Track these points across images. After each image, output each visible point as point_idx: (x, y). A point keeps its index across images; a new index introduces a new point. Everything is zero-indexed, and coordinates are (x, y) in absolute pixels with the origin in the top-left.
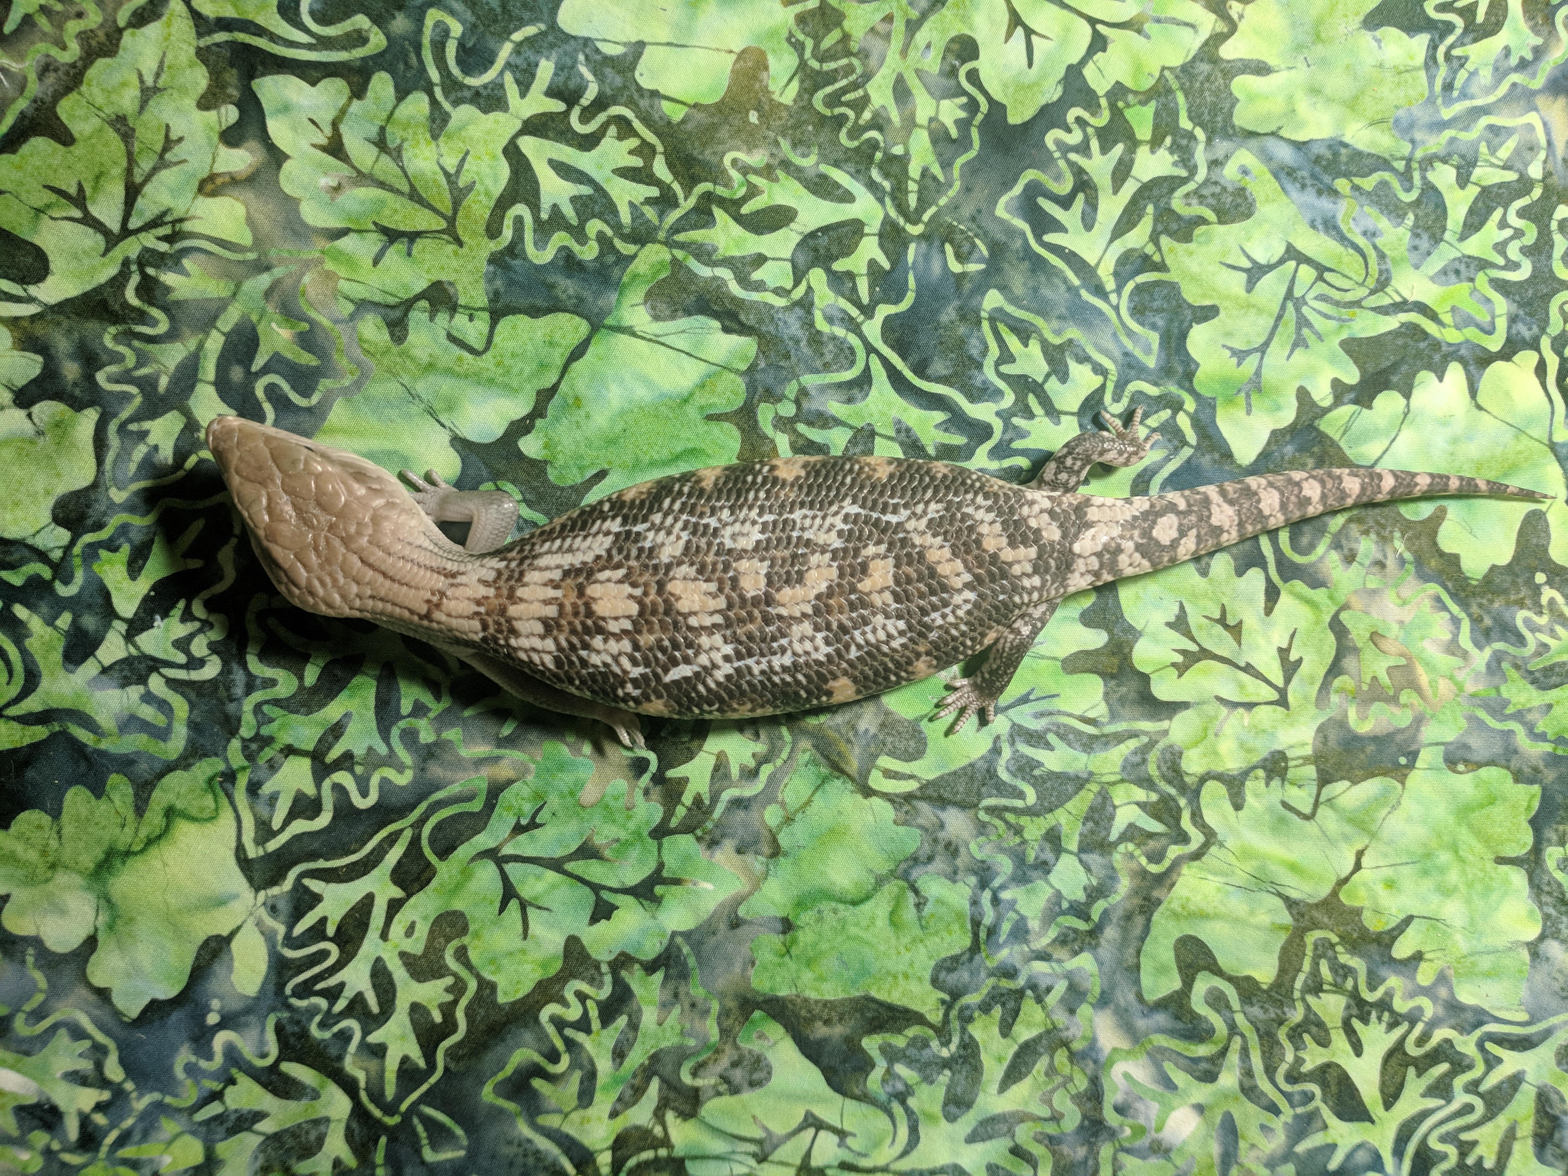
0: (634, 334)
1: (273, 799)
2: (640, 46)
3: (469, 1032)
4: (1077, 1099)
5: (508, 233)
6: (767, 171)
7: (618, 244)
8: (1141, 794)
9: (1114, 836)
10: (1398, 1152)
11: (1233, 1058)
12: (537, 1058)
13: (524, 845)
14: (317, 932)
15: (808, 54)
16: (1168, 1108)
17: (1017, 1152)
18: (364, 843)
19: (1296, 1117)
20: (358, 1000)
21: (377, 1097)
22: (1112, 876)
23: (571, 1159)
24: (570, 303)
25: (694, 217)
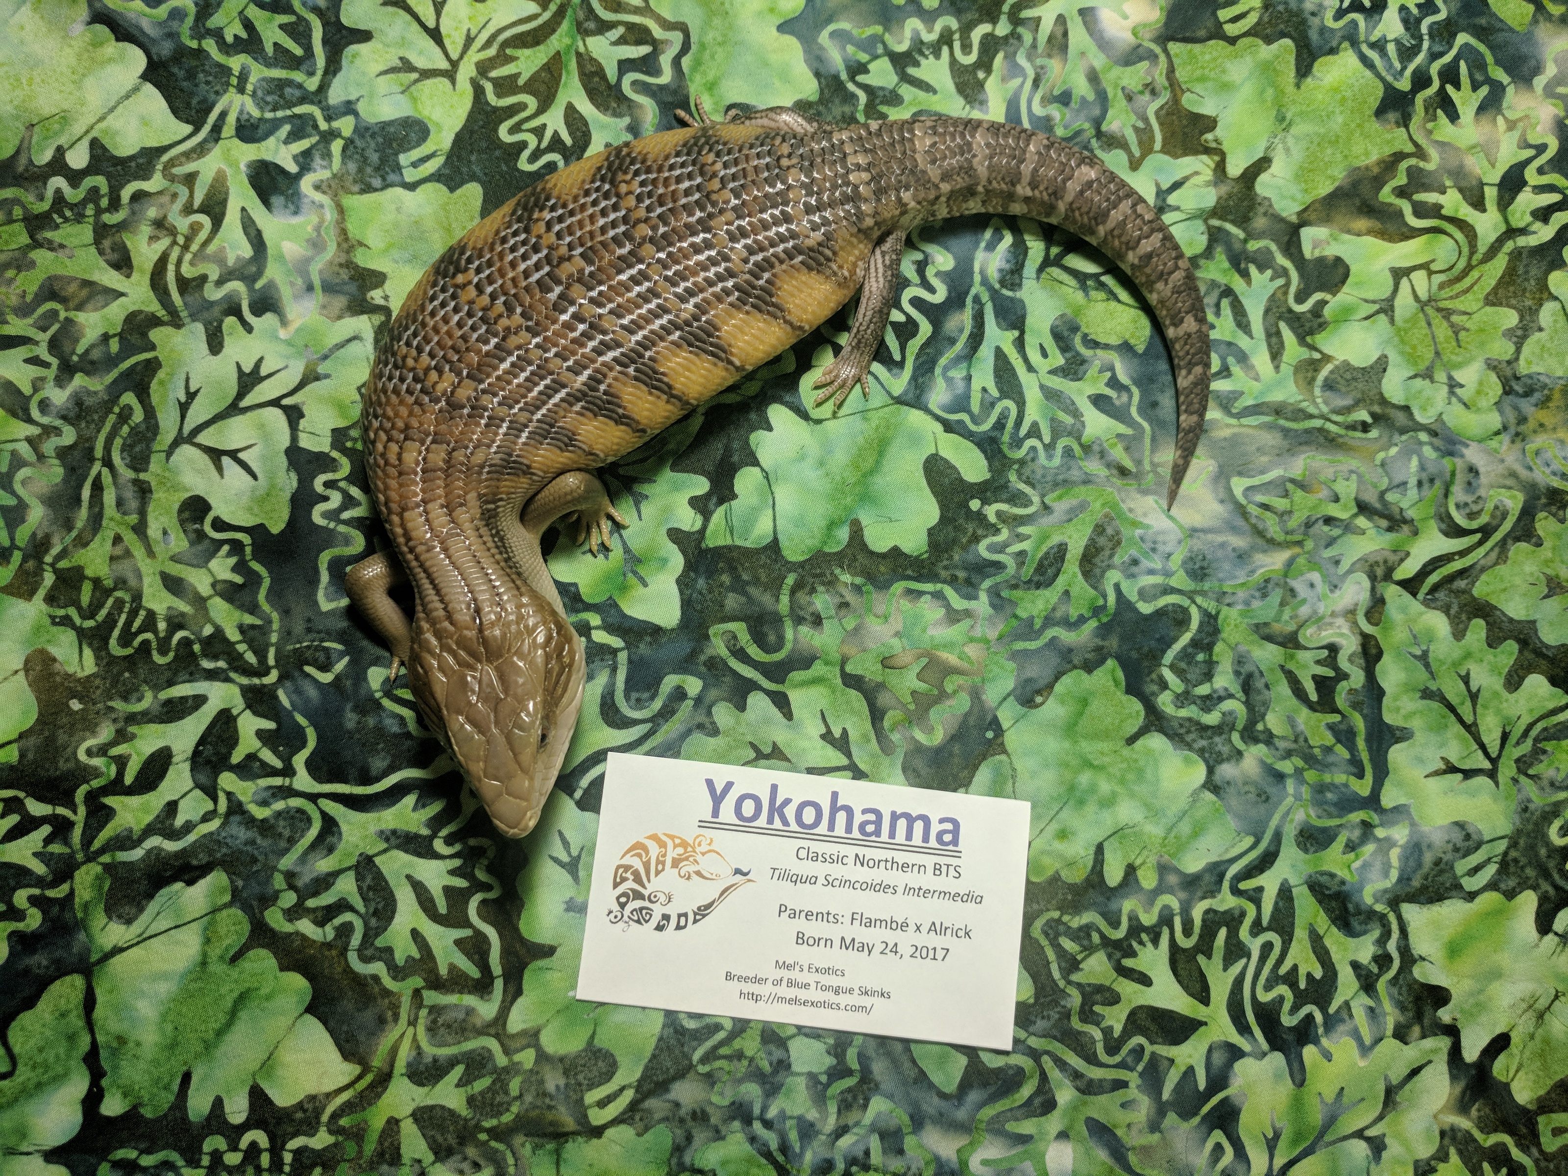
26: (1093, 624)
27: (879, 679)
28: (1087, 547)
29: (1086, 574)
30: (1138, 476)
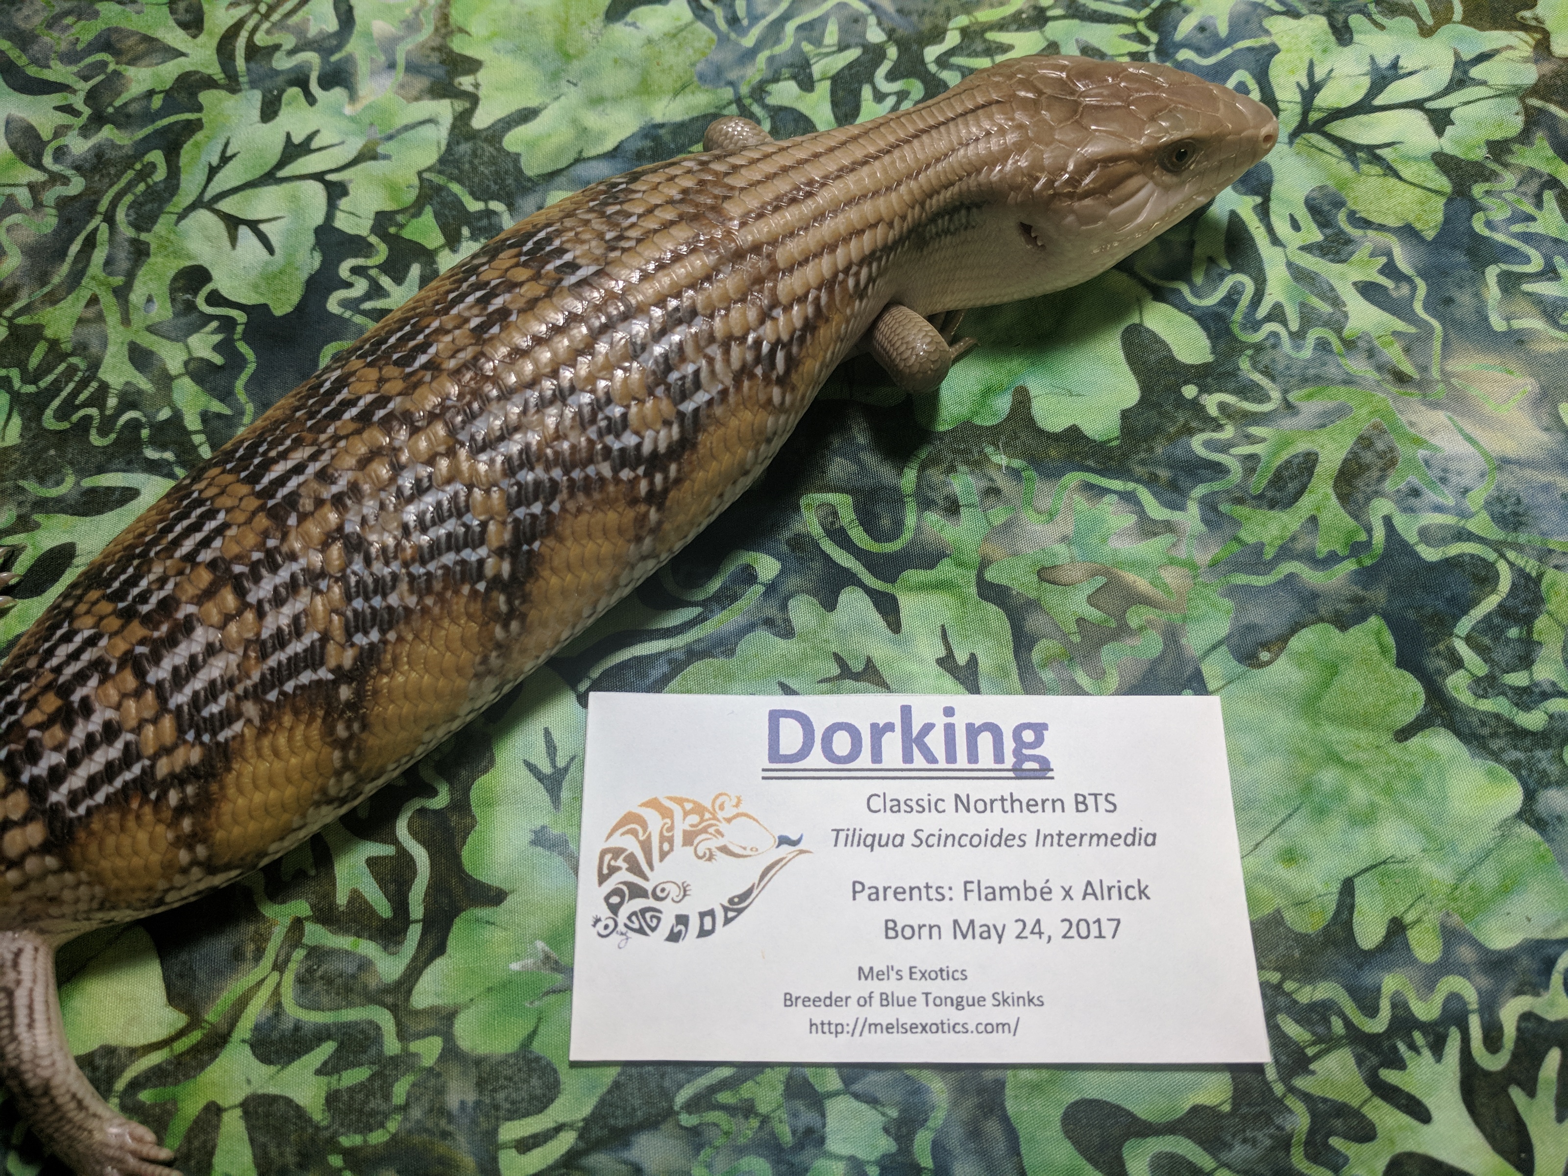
26: (1350, 566)
27: (1033, 595)
28: (1345, 461)
29: (1344, 498)
30: (1423, 385)
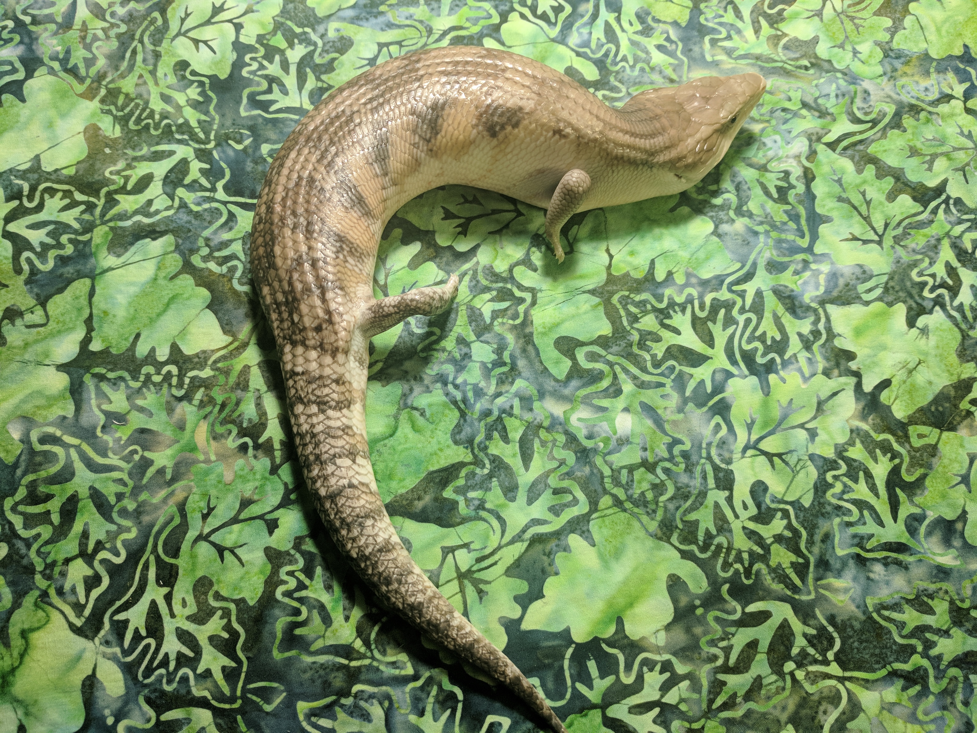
0: (113, 269)
1: (73, 590)
2: (37, 158)
3: (246, 631)
4: (565, 446)
5: (26, 267)
6: (129, 166)
7: (80, 238)
8: (487, 296)
9: (488, 321)
10: (734, 362)
11: (622, 376)
12: (290, 619)
13: (213, 522)
14: (137, 637)
15: (115, 112)
16: (612, 421)
17: (556, 492)
18: (133, 578)
19: (673, 381)
20: (180, 656)
21: (222, 698)
22: (501, 339)
23: (341, 656)
24: (74, 276)
25: (108, 205)
